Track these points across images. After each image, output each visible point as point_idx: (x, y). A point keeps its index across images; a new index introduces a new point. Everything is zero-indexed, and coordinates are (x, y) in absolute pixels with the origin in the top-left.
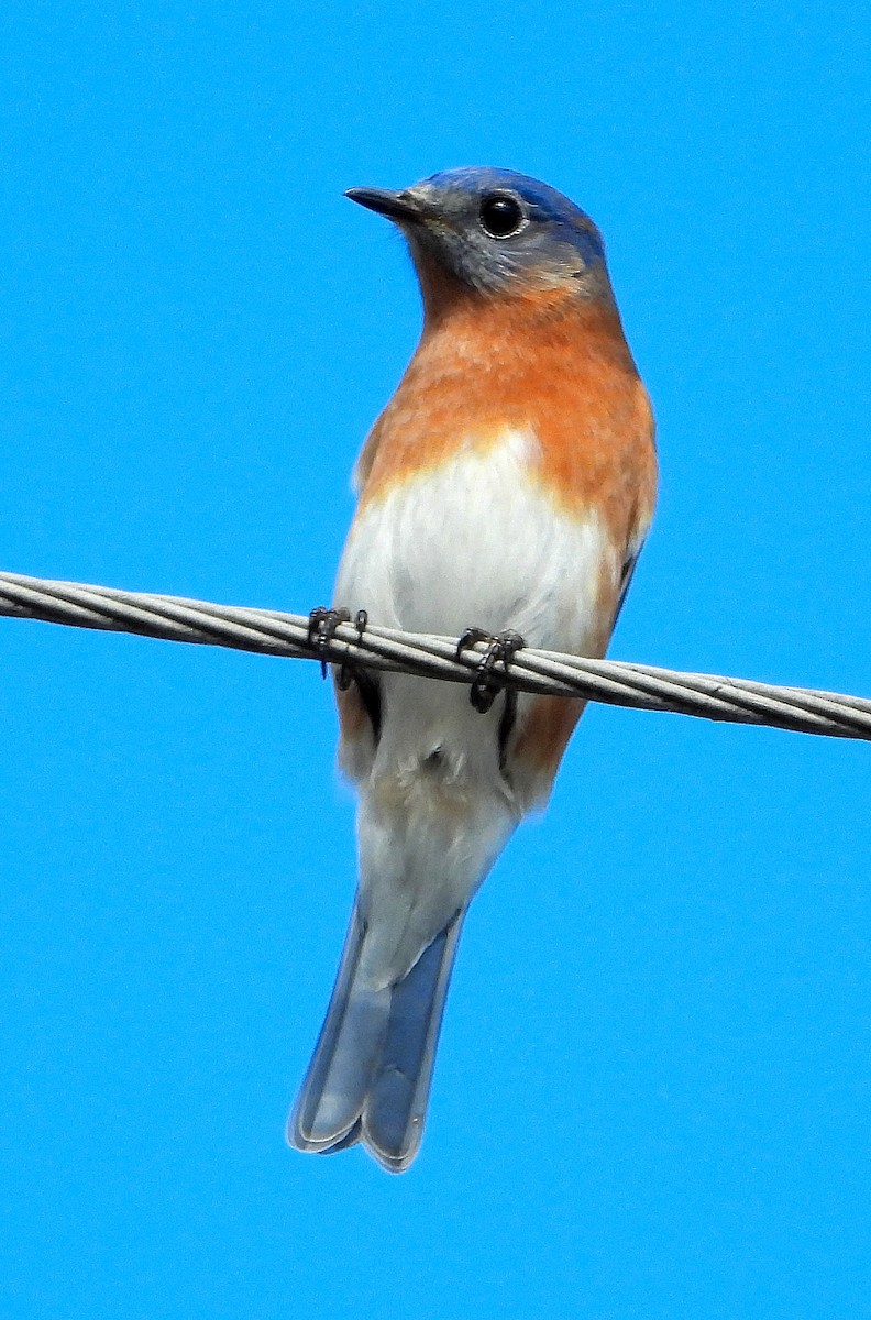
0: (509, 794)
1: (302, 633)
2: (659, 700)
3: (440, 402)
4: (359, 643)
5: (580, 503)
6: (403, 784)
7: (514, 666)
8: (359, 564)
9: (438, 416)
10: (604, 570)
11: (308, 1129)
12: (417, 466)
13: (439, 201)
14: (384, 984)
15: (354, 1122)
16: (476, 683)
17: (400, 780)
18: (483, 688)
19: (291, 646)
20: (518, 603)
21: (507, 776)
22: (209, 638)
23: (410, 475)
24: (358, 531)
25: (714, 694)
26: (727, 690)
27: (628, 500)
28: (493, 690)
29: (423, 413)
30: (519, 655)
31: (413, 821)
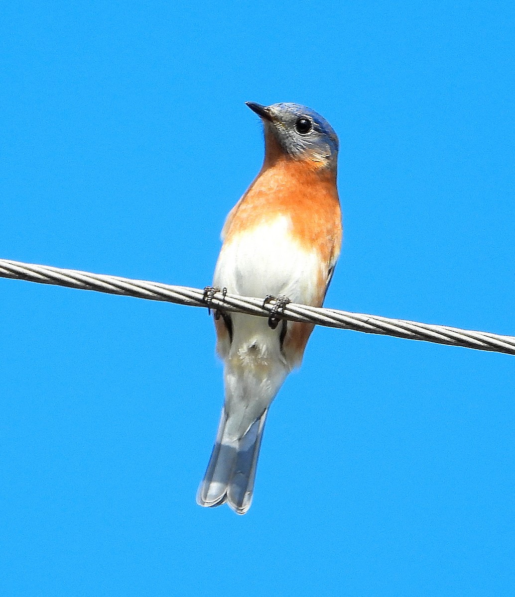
0: (284, 361)
1: (201, 297)
2: (344, 325)
3: (257, 202)
4: (224, 301)
5: (309, 245)
6: (241, 358)
7: (285, 311)
8: (222, 269)
9: (255, 208)
10: (320, 272)
11: (205, 497)
12: (245, 229)
13: (281, 115)
14: (235, 439)
15: (223, 494)
16: (271, 317)
17: (240, 356)
18: (273, 319)
19: (196, 302)
20: (284, 285)
21: (284, 355)
22: (163, 298)
23: (242, 232)
24: (222, 254)
25: (366, 322)
26: (371, 321)
27: (330, 245)
28: (278, 320)
29: (250, 206)
30: (287, 306)
31: (246, 373)
